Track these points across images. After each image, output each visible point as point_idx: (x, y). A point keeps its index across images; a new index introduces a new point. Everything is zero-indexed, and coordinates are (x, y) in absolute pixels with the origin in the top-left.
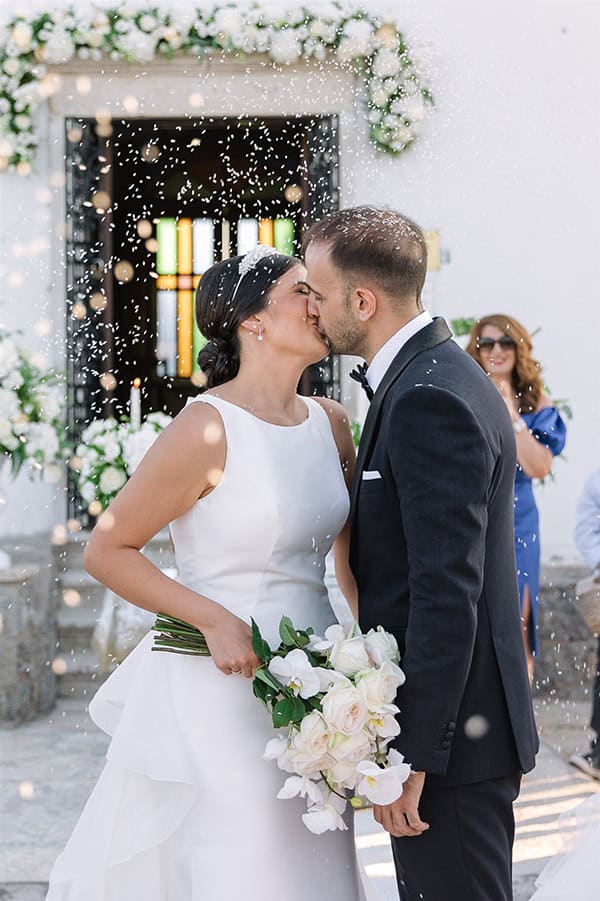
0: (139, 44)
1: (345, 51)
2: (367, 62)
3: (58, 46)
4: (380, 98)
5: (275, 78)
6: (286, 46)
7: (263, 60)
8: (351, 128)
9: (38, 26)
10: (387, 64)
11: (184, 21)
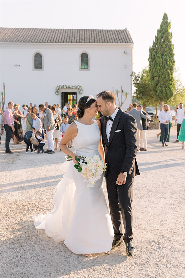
0: (65, 87)
1: (78, 88)
2: (79, 89)
3: (60, 87)
4: (80, 91)
5: (73, 90)
6: (74, 88)
7: (73, 88)
8: (78, 93)
9: (59, 86)
10: (80, 89)
11: (68, 86)
